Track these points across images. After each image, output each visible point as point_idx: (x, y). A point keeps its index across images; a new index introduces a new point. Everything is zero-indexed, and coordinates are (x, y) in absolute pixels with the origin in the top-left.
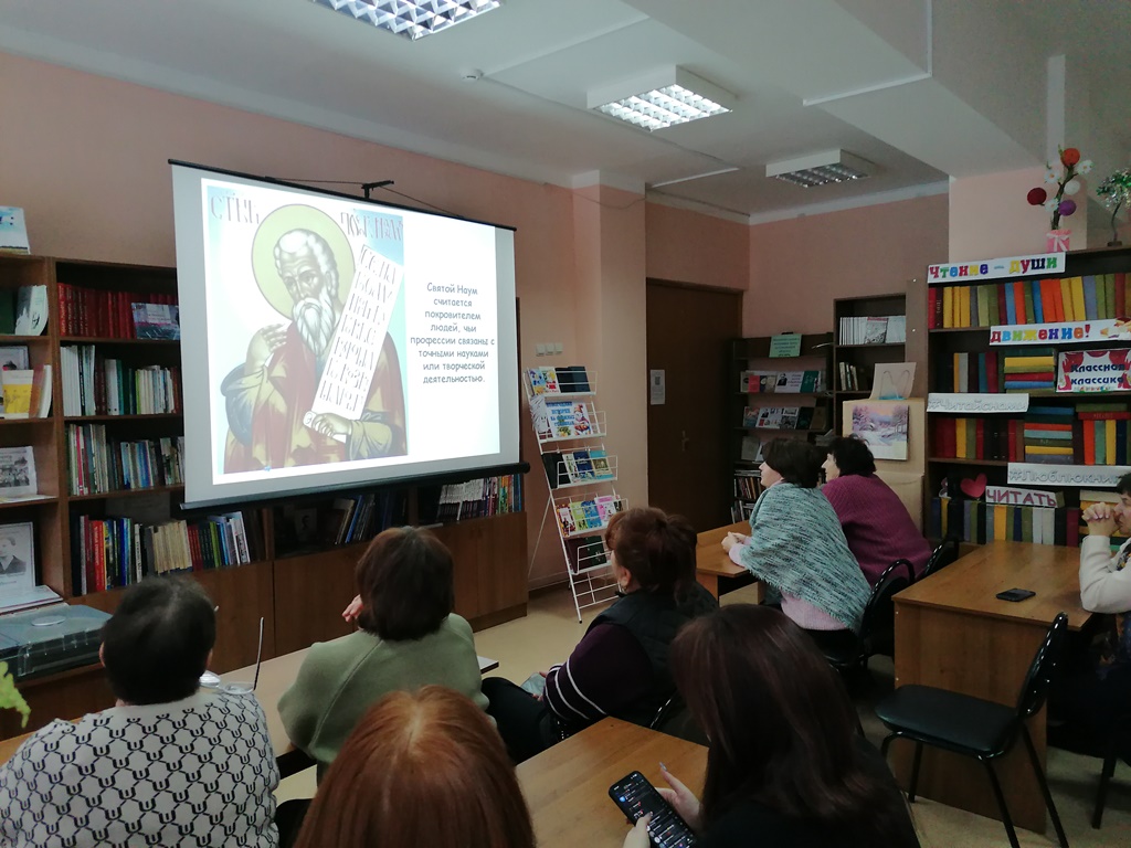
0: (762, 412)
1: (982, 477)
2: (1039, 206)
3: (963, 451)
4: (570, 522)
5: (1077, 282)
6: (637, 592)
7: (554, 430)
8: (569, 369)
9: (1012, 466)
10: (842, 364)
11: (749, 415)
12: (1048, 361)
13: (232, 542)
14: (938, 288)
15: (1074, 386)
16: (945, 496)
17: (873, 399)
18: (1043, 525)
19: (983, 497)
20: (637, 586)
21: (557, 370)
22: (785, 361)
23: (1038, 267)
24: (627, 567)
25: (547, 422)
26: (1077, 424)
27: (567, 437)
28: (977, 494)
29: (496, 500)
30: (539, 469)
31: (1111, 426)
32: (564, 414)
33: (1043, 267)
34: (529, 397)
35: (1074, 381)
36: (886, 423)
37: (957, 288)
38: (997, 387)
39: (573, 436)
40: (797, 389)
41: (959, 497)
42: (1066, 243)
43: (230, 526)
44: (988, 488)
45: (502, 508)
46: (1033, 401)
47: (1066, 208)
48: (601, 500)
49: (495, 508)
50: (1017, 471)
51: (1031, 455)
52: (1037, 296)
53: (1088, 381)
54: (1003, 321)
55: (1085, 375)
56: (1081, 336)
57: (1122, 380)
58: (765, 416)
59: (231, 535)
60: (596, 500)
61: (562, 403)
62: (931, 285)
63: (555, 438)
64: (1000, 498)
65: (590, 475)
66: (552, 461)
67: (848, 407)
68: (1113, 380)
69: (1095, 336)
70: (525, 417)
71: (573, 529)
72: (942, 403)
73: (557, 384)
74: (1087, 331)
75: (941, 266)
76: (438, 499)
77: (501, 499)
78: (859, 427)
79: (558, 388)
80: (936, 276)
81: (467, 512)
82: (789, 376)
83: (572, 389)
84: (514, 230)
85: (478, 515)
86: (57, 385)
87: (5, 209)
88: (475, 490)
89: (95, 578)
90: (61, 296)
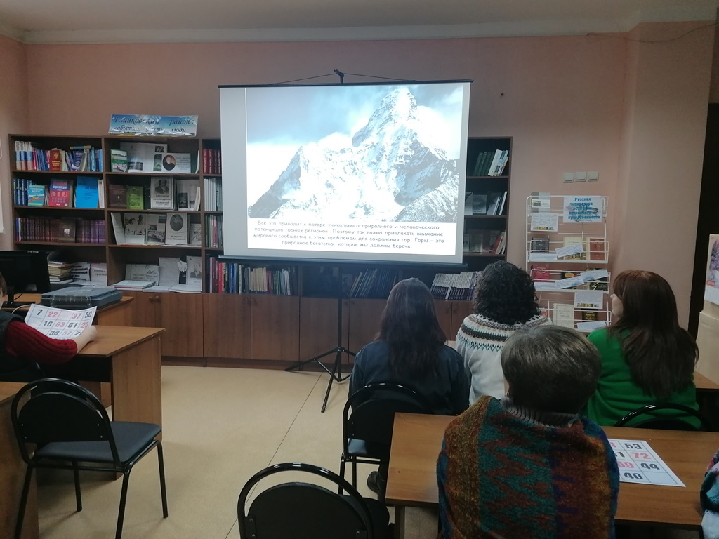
67: (712, 240)
76: (432, 282)
81: (454, 295)
85: (465, 299)
86: (202, 197)
87: (191, 117)
88: (464, 281)
89: (218, 286)
90: (204, 155)
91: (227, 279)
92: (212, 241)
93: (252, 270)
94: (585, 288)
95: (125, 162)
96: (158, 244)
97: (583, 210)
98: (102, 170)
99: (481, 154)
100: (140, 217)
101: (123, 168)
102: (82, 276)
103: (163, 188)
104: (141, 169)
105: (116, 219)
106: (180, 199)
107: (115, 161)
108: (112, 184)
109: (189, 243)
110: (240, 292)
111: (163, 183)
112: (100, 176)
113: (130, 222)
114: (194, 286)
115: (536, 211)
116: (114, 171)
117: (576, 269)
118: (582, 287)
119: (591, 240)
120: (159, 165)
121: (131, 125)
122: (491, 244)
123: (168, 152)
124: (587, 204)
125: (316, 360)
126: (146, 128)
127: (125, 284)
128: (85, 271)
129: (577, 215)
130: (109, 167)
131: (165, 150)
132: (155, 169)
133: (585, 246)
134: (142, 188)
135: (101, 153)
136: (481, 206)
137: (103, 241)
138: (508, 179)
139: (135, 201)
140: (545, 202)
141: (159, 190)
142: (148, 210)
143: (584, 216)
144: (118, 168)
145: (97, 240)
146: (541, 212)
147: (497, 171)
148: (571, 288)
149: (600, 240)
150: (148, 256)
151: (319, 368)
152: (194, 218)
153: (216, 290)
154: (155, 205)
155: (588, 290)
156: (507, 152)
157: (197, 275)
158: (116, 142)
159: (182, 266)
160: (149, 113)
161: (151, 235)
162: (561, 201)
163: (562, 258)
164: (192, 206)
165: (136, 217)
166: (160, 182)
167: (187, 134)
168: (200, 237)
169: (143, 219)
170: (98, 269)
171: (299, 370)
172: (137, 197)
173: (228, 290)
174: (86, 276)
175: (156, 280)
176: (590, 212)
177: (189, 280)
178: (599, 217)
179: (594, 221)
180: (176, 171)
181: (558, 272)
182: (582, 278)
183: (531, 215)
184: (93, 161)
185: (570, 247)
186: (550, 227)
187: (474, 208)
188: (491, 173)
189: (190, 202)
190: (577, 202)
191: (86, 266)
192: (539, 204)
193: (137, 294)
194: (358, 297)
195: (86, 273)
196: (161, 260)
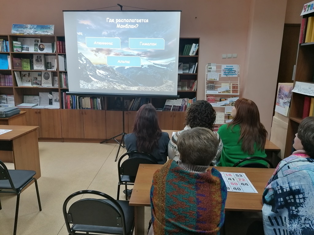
13: (98, 104)
29: (186, 107)
36: (286, 96)
43: (98, 100)
62: (303, 16)
75: (308, 4)
76: (165, 103)
78: (279, 97)
80: (305, 11)
81: (174, 109)
86: (58, 64)
87: (51, 25)
88: (179, 103)
89: (67, 106)
90: (58, 44)
91: (71, 103)
92: (63, 85)
93: (83, 98)
94: (230, 105)
95: (20, 47)
96: (38, 86)
97: (230, 71)
98: (9, 51)
99: (186, 45)
100: (29, 74)
101: (20, 50)
102: (3, 101)
103: (39, 60)
104: (28, 51)
105: (17, 74)
106: (48, 65)
107: (15, 47)
108: (14, 57)
109: (53, 85)
110: (78, 108)
111: (39, 57)
112: (8, 54)
113: (24, 76)
114: (56, 106)
115: (210, 71)
116: (15, 51)
117: (226, 97)
118: (228, 105)
119: (233, 84)
120: (37, 49)
121: (22, 29)
122: (191, 86)
123: (41, 42)
124: (231, 69)
125: (114, 138)
126: (30, 31)
127: (23, 105)
128: (4, 99)
129: (227, 73)
130: (12, 50)
131: (40, 41)
132: (35, 51)
133: (230, 87)
134: (29, 59)
135: (8, 43)
136: (186, 69)
137: (12, 85)
138: (198, 57)
139: (26, 66)
140: (214, 68)
141: (37, 60)
142: (32, 70)
143: (230, 73)
144: (17, 50)
145: (9, 84)
146: (212, 72)
147: (193, 53)
148: (224, 105)
149: (237, 84)
150: (34, 92)
151: (115, 142)
152: (54, 74)
153: (66, 107)
154: (36, 68)
155: (231, 106)
156: (198, 44)
157: (57, 100)
158: (15, 38)
159: (50, 96)
160: (31, 23)
161: (35, 82)
162: (220, 67)
163: (220, 92)
164: (53, 68)
165: (27, 73)
166: (38, 57)
167: (49, 34)
168: (58, 83)
169: (30, 75)
170: (10, 98)
171: (106, 143)
172: (27, 64)
173: (72, 108)
174: (5, 101)
175: (38, 103)
176: (233, 72)
177: (54, 103)
178: (236, 74)
179: (234, 76)
180: (45, 51)
181: (218, 99)
182: (228, 101)
183: (208, 73)
184: (5, 47)
185: (224, 88)
186: (215, 79)
187: (183, 70)
188: (191, 54)
189: (53, 66)
190: (227, 67)
191: (5, 96)
192: (211, 68)
193: (29, 109)
194: (132, 110)
195: (5, 100)
196: (40, 94)
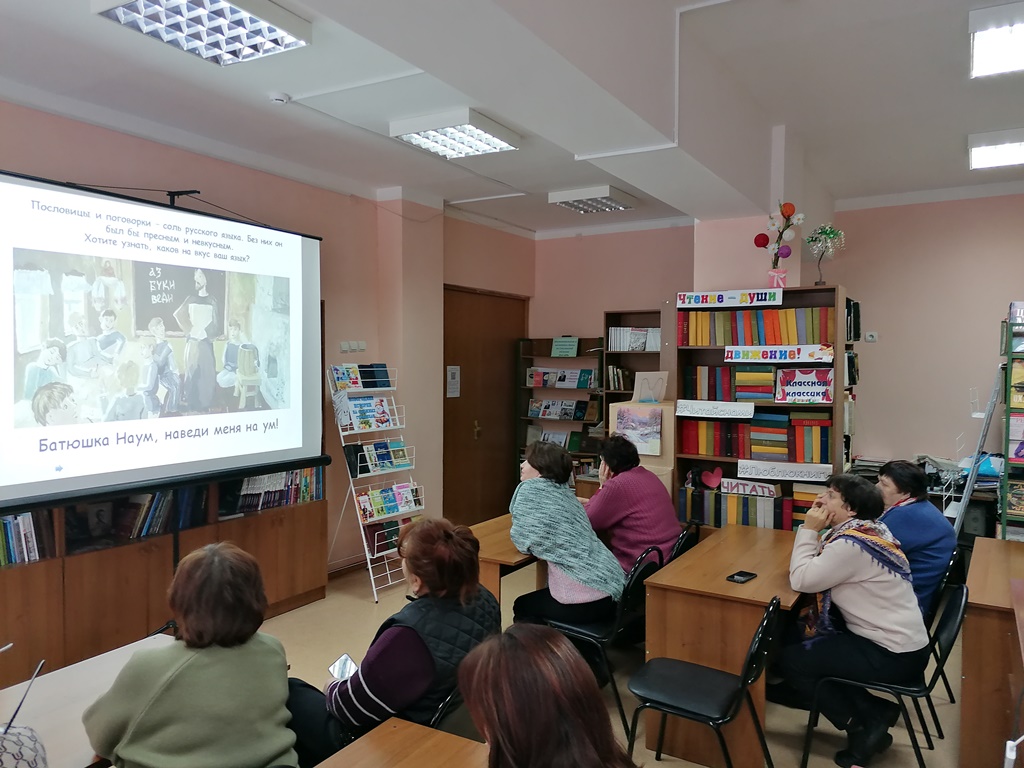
0: (544, 404)
1: (718, 471)
2: (763, 248)
3: (705, 447)
4: (369, 509)
5: (791, 312)
6: (425, 596)
7: (356, 422)
8: (371, 366)
9: (741, 463)
10: (611, 367)
11: (534, 406)
12: (770, 376)
13: (20, 540)
14: (685, 312)
15: (788, 397)
16: (690, 487)
17: (635, 402)
18: (764, 512)
19: (719, 488)
20: (426, 591)
21: (360, 367)
22: (564, 360)
23: (761, 300)
24: (417, 574)
25: (349, 415)
26: (791, 428)
27: (368, 430)
28: (714, 485)
29: (298, 490)
30: (340, 461)
31: (816, 431)
32: (365, 408)
33: (765, 300)
34: (333, 392)
35: (788, 394)
36: (644, 424)
37: (699, 313)
38: (730, 396)
39: (374, 428)
40: (574, 385)
41: (701, 486)
42: (783, 280)
43: (18, 524)
44: (723, 480)
45: (304, 497)
46: (758, 409)
47: (784, 253)
48: (399, 488)
49: (296, 498)
50: (746, 467)
51: (757, 454)
52: (761, 323)
53: (799, 394)
54: (735, 342)
55: (797, 389)
56: (794, 358)
57: (825, 394)
58: (547, 407)
59: (19, 532)
60: (394, 487)
61: (364, 398)
62: (680, 309)
63: (357, 430)
64: (733, 489)
65: (389, 464)
66: (354, 453)
67: (614, 408)
68: (818, 394)
69: (804, 358)
70: (328, 410)
71: (371, 516)
72: (688, 408)
73: (360, 381)
74: (799, 354)
75: (688, 294)
76: (240, 490)
77: (303, 488)
78: (622, 426)
79: (360, 384)
80: (684, 302)
81: (268, 502)
82: (568, 373)
83: (374, 385)
84: (320, 239)
85: (280, 505)
88: (277, 480)
